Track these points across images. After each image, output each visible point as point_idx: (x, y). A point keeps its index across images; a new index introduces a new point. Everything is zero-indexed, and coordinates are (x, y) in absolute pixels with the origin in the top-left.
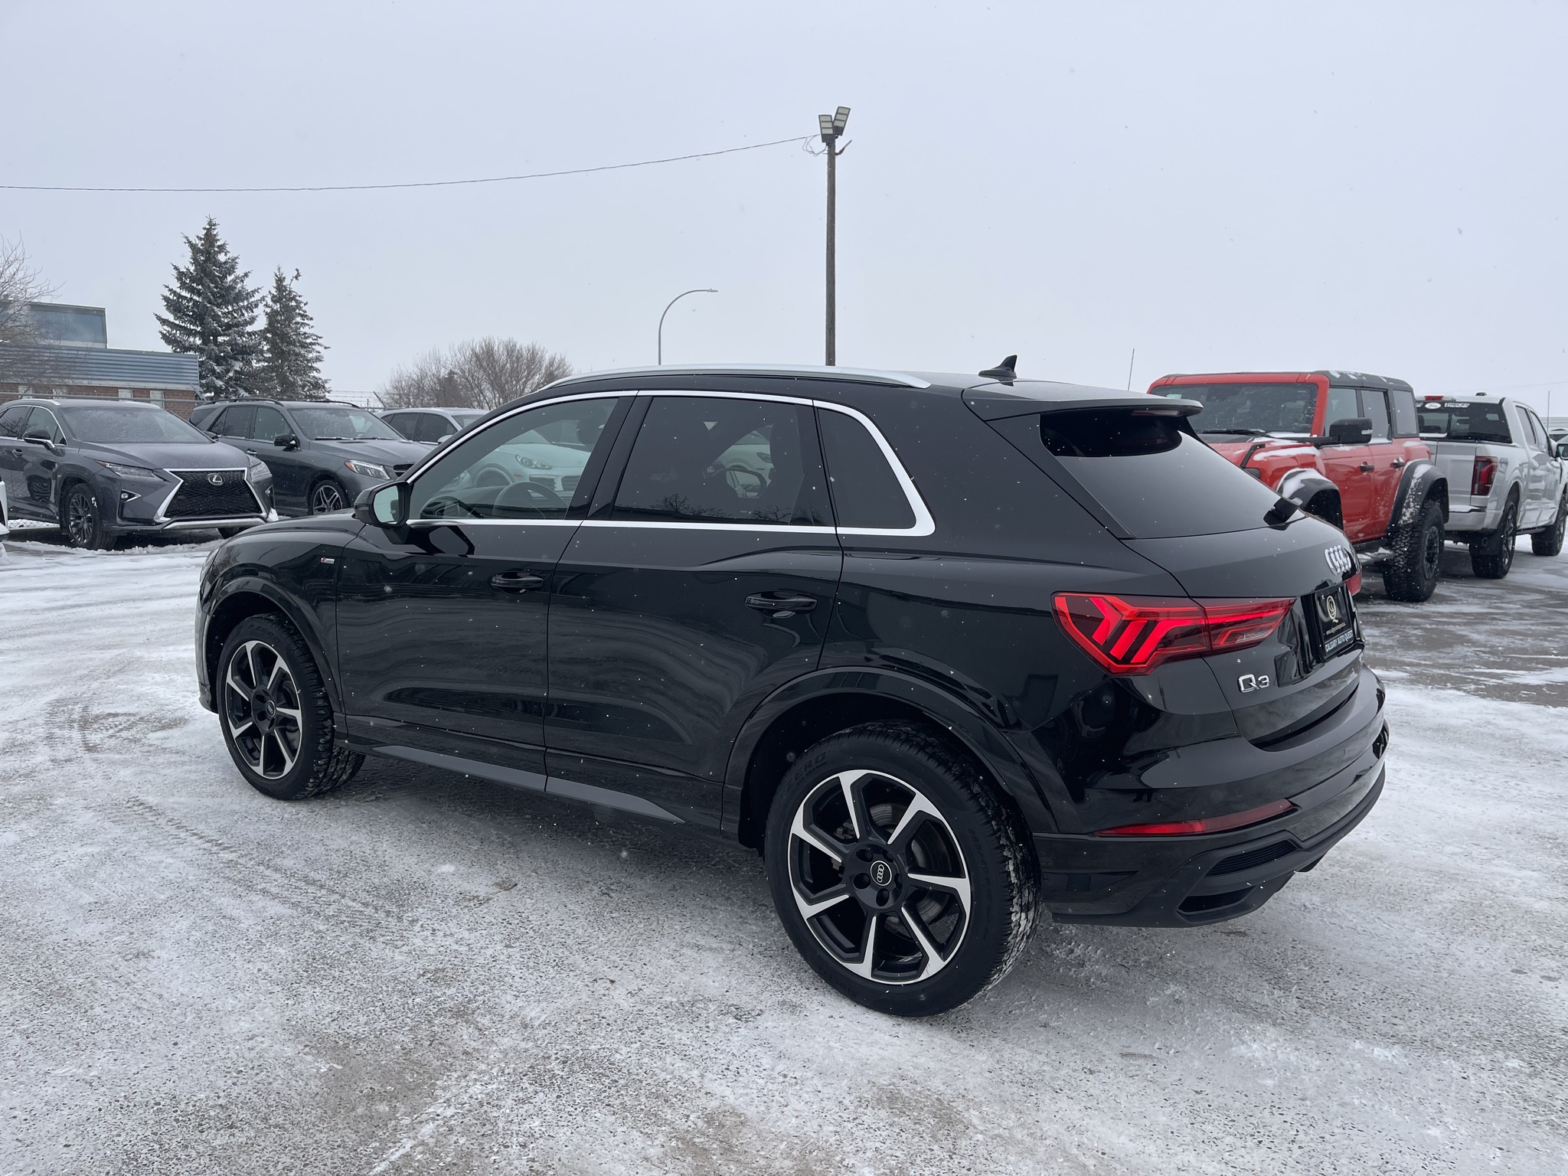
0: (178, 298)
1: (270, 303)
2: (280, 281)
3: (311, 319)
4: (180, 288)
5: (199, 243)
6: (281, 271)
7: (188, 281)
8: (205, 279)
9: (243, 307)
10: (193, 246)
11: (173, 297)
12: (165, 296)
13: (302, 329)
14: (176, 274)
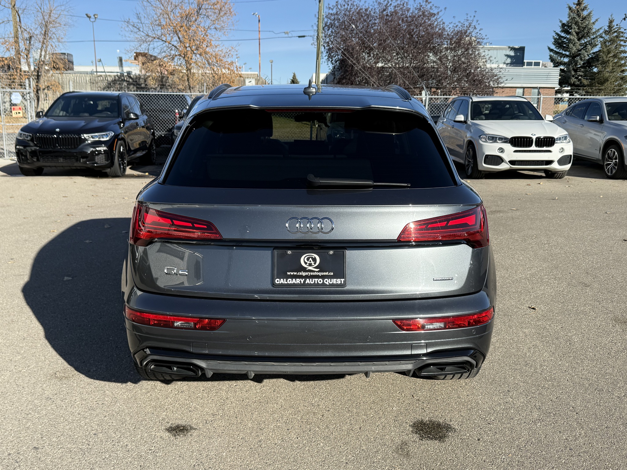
0: (559, 37)
1: (604, 35)
2: (611, 22)
4: (562, 31)
5: (574, 7)
6: (613, 16)
7: (566, 27)
8: (574, 26)
9: (594, 38)
10: (570, 8)
11: (558, 37)
12: (554, 37)
13: (622, 48)
14: (560, 25)
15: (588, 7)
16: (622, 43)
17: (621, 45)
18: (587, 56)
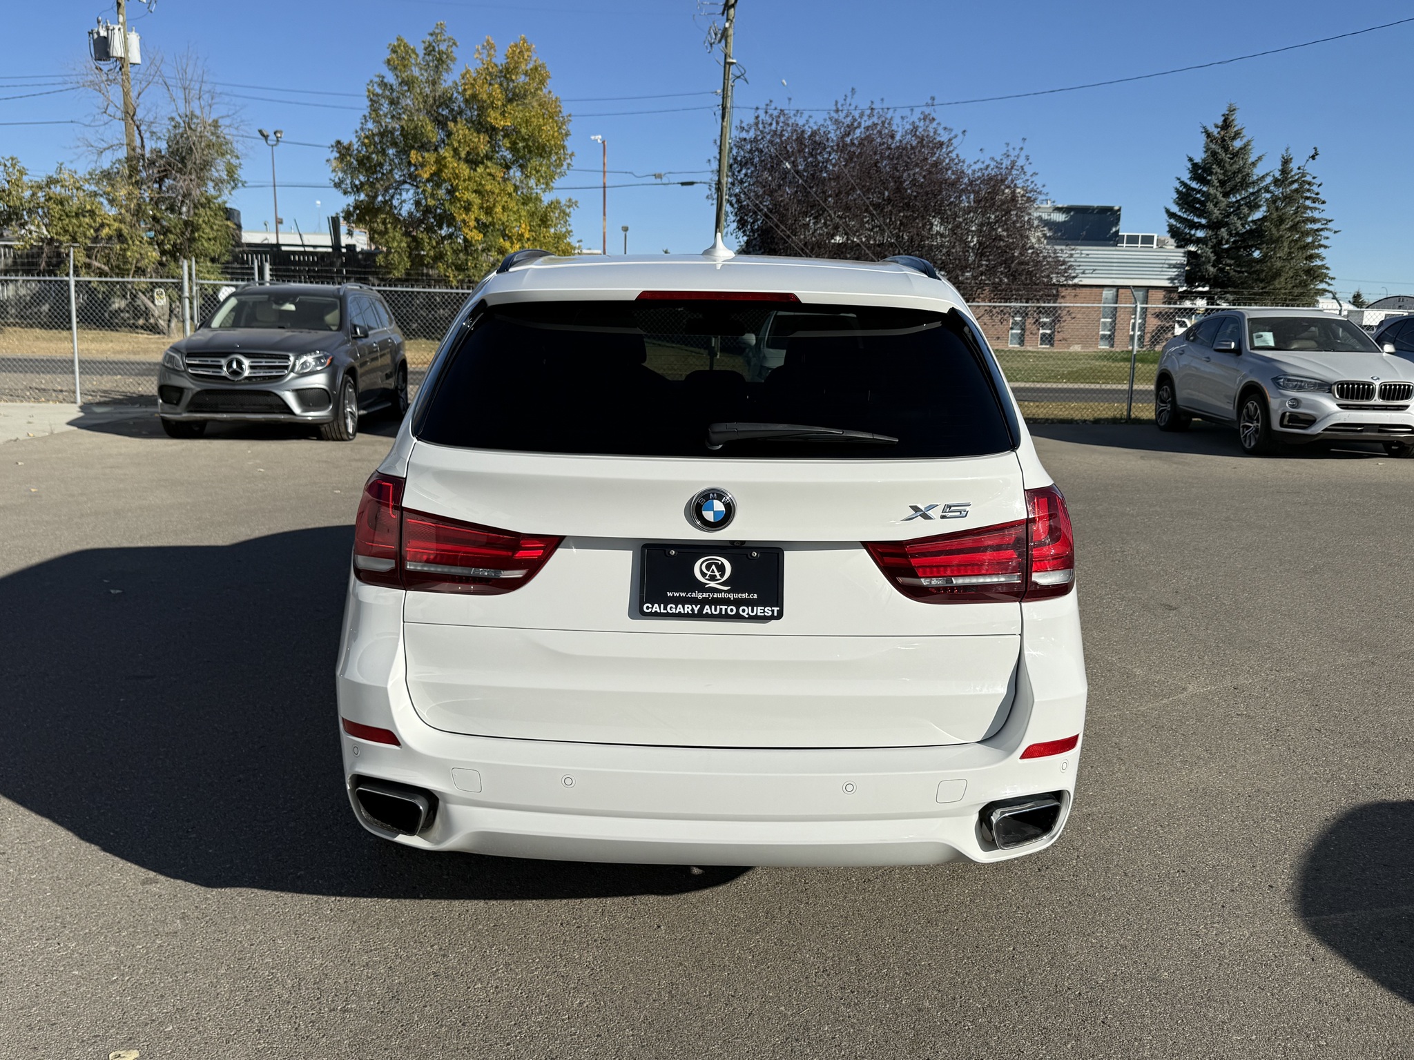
0: (1188, 190)
1: (1273, 188)
2: (1286, 162)
3: (1324, 202)
4: (1192, 179)
5: (1215, 132)
6: (1289, 152)
7: (1200, 172)
8: (1216, 168)
9: (1253, 194)
10: (1208, 135)
11: (1184, 190)
12: (1176, 189)
13: (1309, 214)
14: (1189, 165)
15: (1244, 132)
16: (1308, 203)
17: (1307, 208)
18: (1241, 227)
